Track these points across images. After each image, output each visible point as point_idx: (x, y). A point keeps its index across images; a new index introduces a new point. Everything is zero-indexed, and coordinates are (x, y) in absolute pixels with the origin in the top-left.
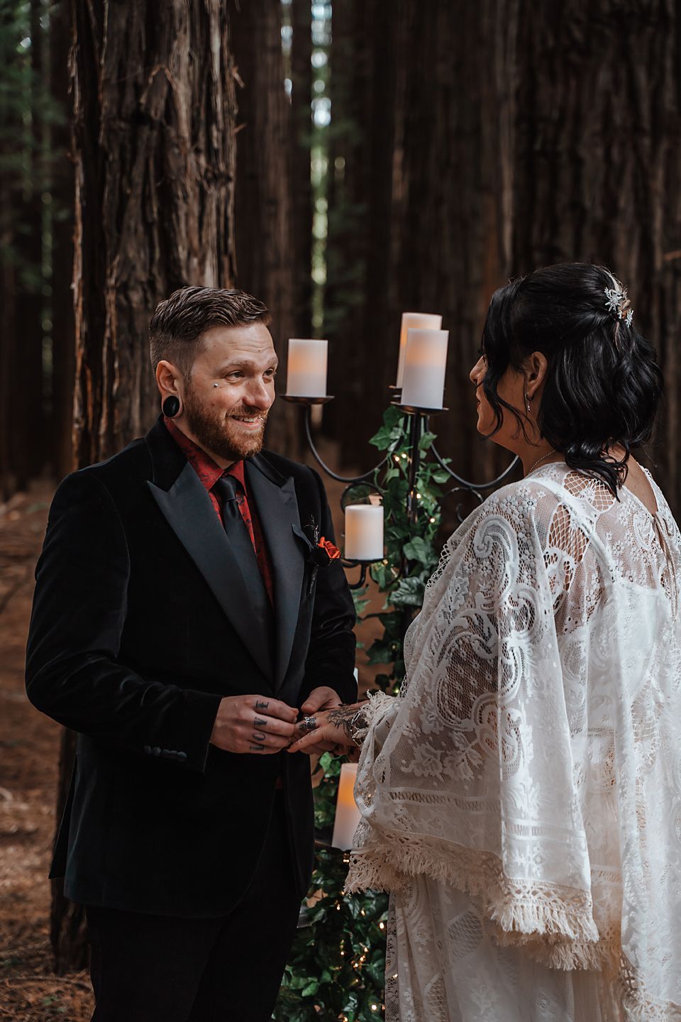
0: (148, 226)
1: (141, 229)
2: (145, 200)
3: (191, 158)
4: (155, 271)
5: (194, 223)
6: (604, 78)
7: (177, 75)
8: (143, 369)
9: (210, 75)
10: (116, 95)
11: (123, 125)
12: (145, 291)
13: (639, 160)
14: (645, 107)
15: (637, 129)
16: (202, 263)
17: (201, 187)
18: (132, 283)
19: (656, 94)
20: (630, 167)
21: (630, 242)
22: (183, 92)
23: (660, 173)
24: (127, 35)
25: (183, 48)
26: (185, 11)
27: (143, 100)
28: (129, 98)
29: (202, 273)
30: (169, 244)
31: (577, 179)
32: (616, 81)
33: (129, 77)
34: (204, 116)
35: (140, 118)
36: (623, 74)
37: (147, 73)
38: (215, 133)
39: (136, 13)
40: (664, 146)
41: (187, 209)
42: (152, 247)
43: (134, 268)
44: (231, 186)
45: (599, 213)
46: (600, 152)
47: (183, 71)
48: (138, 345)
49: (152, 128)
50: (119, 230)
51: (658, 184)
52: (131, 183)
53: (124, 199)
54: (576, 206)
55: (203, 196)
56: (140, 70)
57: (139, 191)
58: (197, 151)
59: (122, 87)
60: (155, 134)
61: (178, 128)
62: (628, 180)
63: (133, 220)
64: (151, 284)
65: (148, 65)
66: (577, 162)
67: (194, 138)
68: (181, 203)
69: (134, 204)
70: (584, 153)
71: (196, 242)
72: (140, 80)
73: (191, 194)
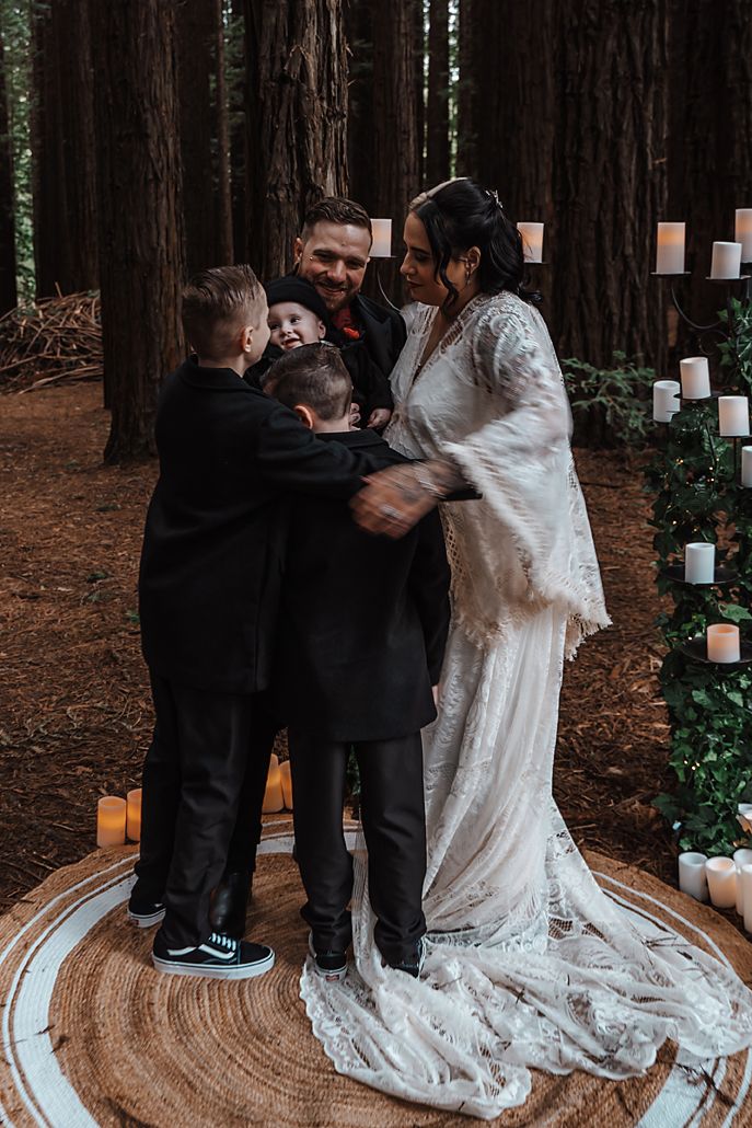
0: (290, 149)
1: (285, 150)
2: (288, 131)
3: (318, 103)
4: (294, 177)
5: (319, 145)
6: (611, 44)
7: (308, 51)
8: (287, 241)
9: (330, 49)
10: (269, 65)
11: (274, 84)
12: (288, 191)
13: (636, 97)
14: (639, 63)
15: (635, 78)
16: (325, 171)
17: (324, 121)
18: (279, 186)
19: (647, 54)
20: (630, 102)
21: (631, 153)
22: (312, 61)
23: (651, 106)
24: (276, 27)
25: (312, 33)
26: (314, 10)
27: (286, 68)
28: (277, 67)
29: (325, 177)
30: (303, 160)
31: (594, 111)
32: (619, 46)
33: (277, 53)
34: (326, 75)
35: (284, 79)
36: (624, 42)
37: (289, 51)
38: (333, 86)
39: (282, 13)
40: (653, 88)
41: (315, 135)
42: (292, 162)
43: (280, 175)
44: (345, 120)
45: (610, 132)
46: (609, 93)
47: (313, 48)
48: (284, 225)
49: (291, 86)
50: (271, 151)
51: (649, 114)
52: (278, 120)
53: (274, 131)
54: (594, 128)
55: (325, 128)
56: (285, 48)
57: (284, 125)
58: (322, 99)
59: (273, 60)
60: (294, 88)
61: (308, 85)
62: (628, 110)
63: (280, 145)
64: (292, 185)
65: (290, 46)
66: (595, 100)
67: (320, 91)
68: (310, 132)
69: (280, 134)
70: (599, 94)
71: (321, 157)
72: (285, 55)
73: (317, 126)
